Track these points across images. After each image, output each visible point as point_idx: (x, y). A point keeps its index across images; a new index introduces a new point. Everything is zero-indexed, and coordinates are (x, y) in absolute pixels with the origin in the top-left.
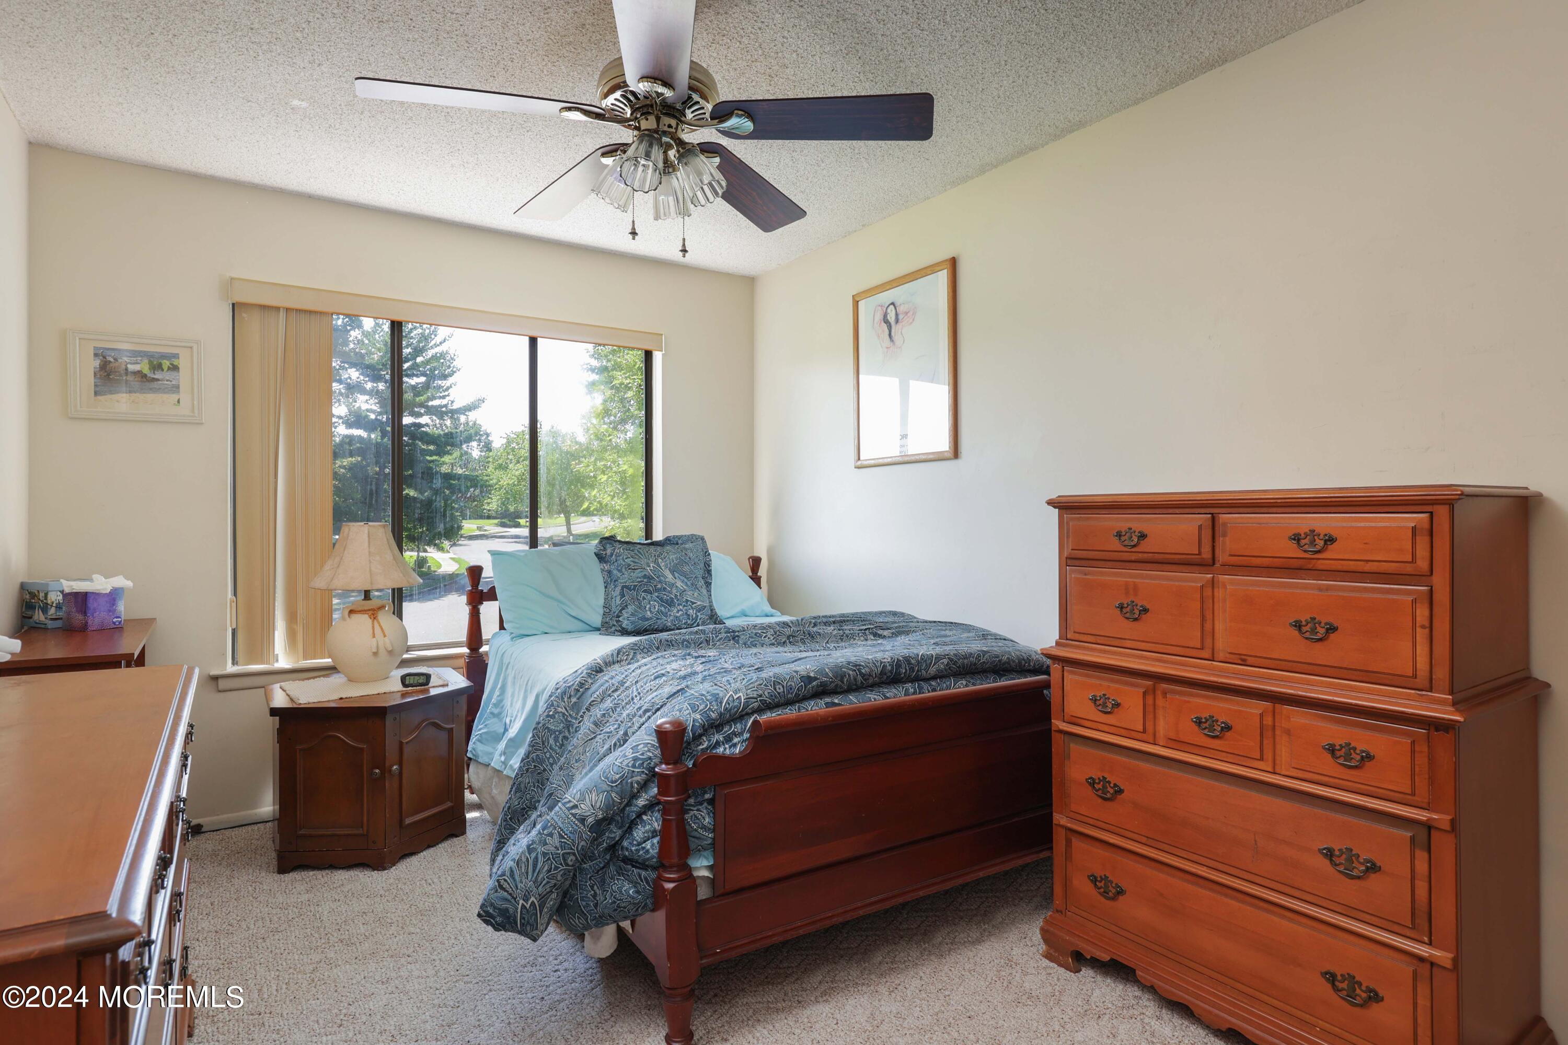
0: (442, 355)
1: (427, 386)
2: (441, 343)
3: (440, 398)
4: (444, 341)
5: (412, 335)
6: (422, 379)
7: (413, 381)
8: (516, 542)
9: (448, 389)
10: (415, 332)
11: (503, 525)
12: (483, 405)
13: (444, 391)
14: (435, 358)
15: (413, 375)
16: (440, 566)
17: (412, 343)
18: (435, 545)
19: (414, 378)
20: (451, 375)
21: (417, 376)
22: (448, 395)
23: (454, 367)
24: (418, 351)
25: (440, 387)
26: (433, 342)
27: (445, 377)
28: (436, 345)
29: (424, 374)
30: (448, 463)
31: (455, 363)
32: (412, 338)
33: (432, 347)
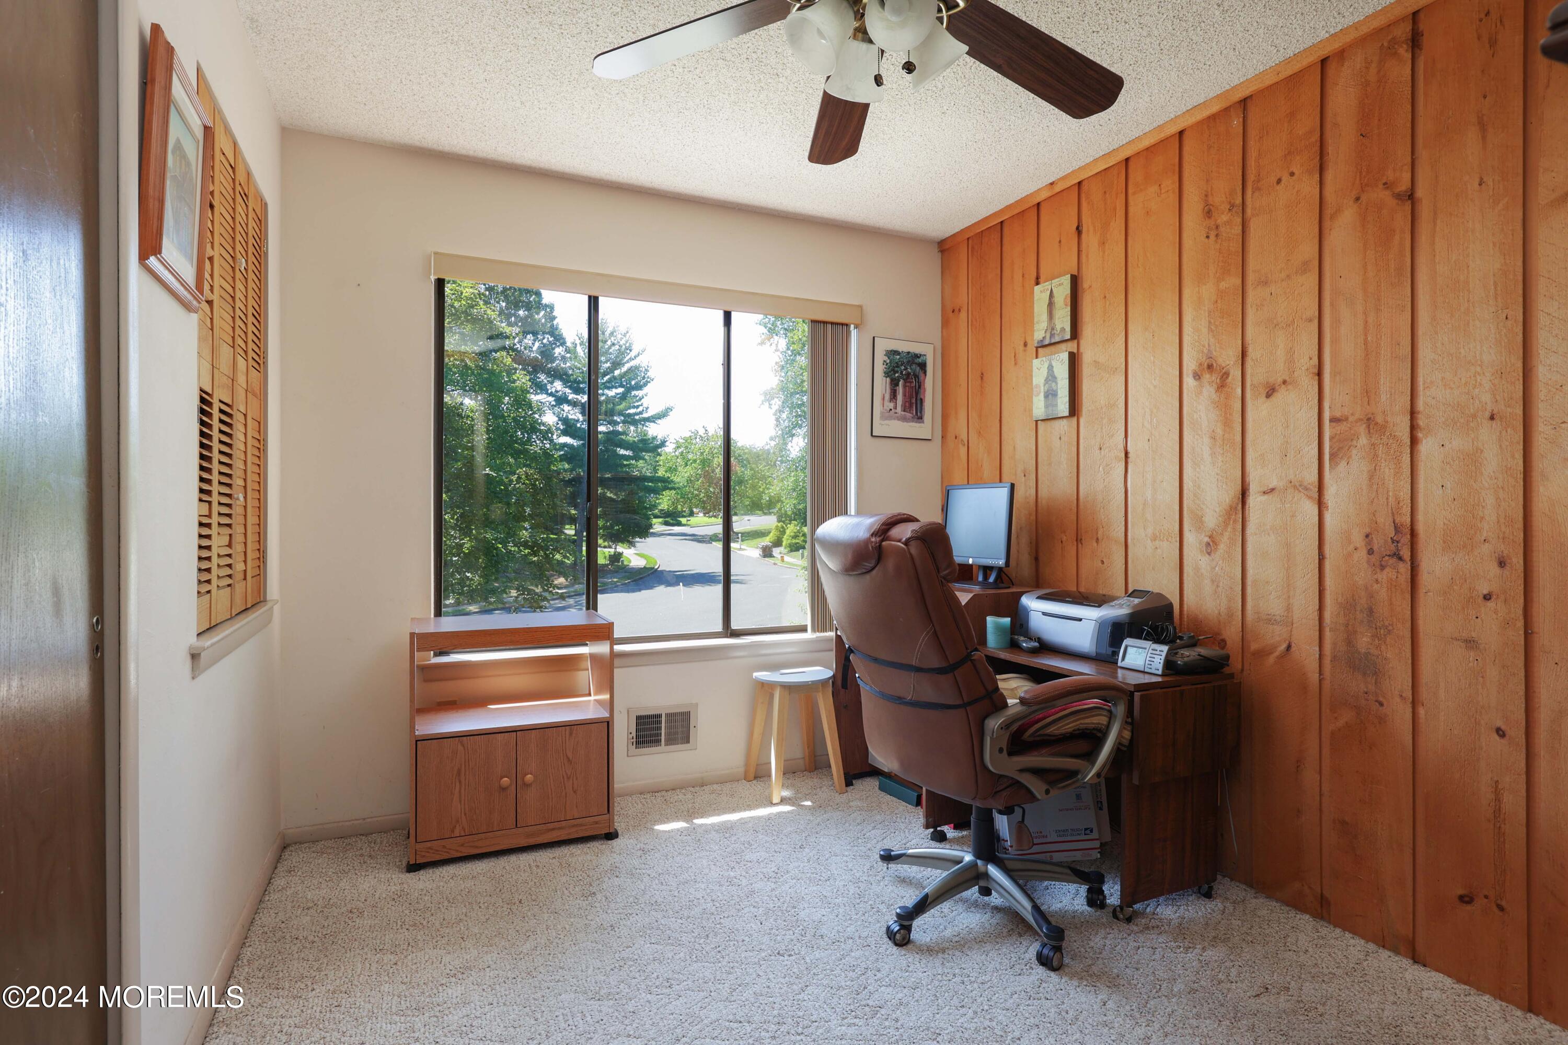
0: (637, 368)
1: (623, 397)
2: (635, 357)
3: (634, 407)
4: (638, 355)
5: (611, 351)
6: (621, 390)
7: (611, 393)
8: (686, 539)
9: (640, 399)
10: (613, 348)
11: (666, 524)
12: (671, 413)
13: (637, 401)
14: (630, 370)
15: (613, 387)
16: (630, 561)
17: (611, 359)
18: (629, 542)
19: (614, 390)
20: (645, 384)
21: (616, 388)
22: (642, 405)
23: (648, 378)
24: (616, 364)
25: (635, 396)
26: (628, 358)
27: (639, 387)
28: (631, 359)
29: (621, 386)
30: (641, 467)
31: (649, 374)
32: (611, 354)
33: (628, 362)
